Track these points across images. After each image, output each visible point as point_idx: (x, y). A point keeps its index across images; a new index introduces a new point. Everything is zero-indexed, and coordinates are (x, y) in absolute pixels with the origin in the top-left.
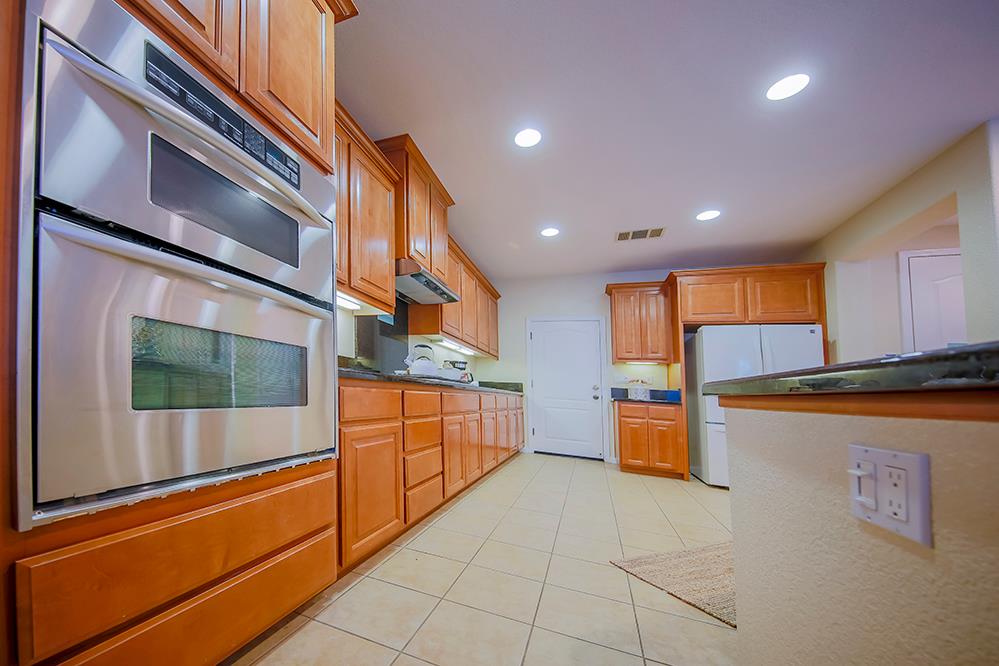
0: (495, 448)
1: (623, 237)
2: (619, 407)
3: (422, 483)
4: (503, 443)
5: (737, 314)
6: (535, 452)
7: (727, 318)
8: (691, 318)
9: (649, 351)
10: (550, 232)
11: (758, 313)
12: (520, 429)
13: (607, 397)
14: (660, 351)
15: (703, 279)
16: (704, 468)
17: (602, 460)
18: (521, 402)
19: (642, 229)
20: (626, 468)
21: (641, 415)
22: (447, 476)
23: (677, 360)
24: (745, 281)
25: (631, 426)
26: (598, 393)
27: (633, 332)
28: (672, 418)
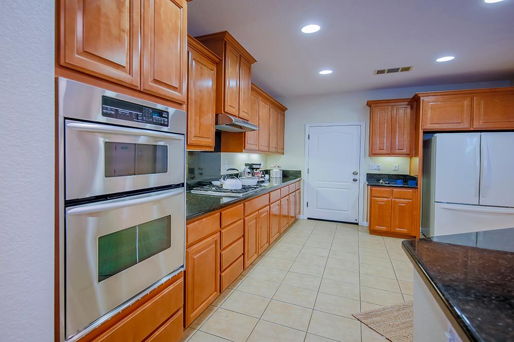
0: (280, 216)
1: (380, 72)
2: (371, 190)
3: (230, 265)
4: (285, 212)
6: (308, 219)
8: (429, 126)
9: (397, 148)
10: (326, 72)
11: (481, 123)
12: (297, 203)
13: (363, 179)
14: (405, 149)
15: (440, 98)
16: (431, 229)
17: (357, 224)
18: (299, 185)
19: (396, 68)
20: (373, 232)
21: (387, 195)
22: (246, 256)
23: (416, 155)
24: (472, 99)
25: (379, 203)
26: (356, 177)
27: (385, 135)
28: (410, 197)
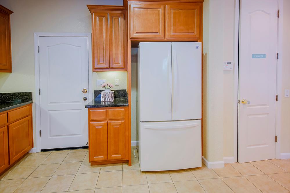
5: (161, 34)
6: (43, 151)
7: (156, 36)
8: (135, 35)
9: (114, 62)
11: (171, 34)
14: (120, 62)
20: (93, 163)
21: (103, 118)
25: (97, 128)
26: (86, 95)
27: (104, 47)
28: (123, 117)
